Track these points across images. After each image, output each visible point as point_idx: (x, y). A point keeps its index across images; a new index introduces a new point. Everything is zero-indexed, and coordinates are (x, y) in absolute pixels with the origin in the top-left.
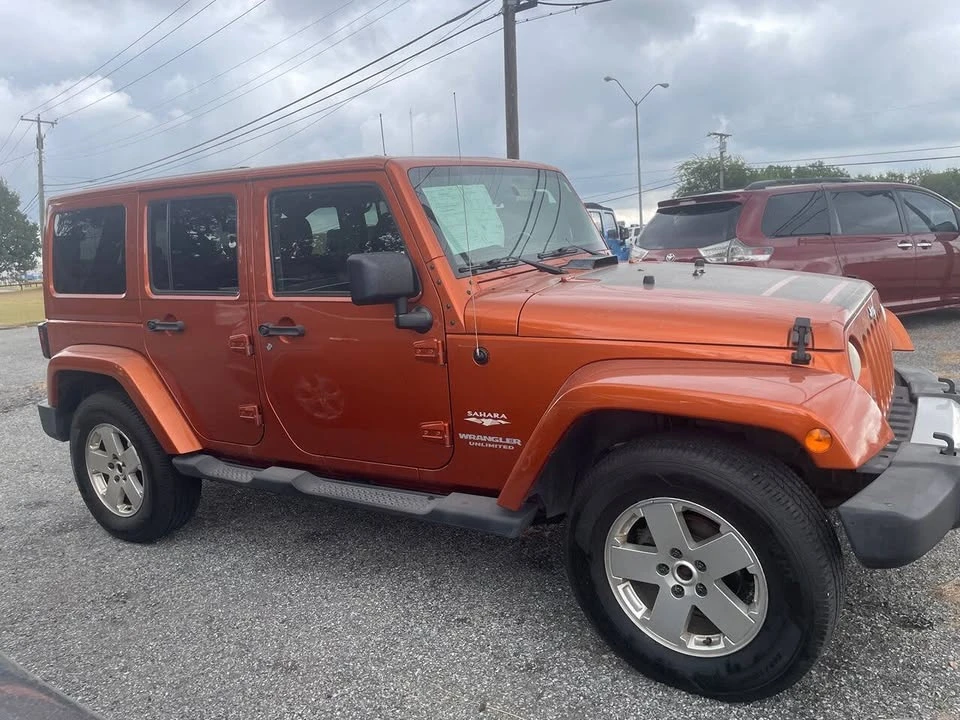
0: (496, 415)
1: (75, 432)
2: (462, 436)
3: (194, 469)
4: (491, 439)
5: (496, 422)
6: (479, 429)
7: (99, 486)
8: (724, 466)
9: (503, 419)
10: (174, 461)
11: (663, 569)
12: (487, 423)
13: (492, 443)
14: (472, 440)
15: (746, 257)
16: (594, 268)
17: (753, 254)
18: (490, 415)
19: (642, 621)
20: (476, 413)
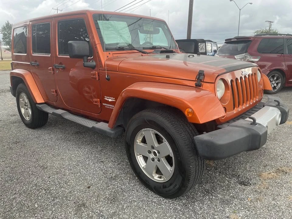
0: (112, 98)
1: (17, 94)
2: (103, 104)
3: (40, 108)
4: (111, 106)
5: (112, 100)
6: (108, 102)
7: (23, 111)
8: (164, 119)
9: (114, 99)
10: (37, 105)
11: (150, 152)
12: (110, 100)
13: (111, 107)
14: (106, 106)
15: (250, 59)
16: (160, 53)
17: (253, 58)
18: (110, 98)
19: (143, 168)
20: (107, 97)
